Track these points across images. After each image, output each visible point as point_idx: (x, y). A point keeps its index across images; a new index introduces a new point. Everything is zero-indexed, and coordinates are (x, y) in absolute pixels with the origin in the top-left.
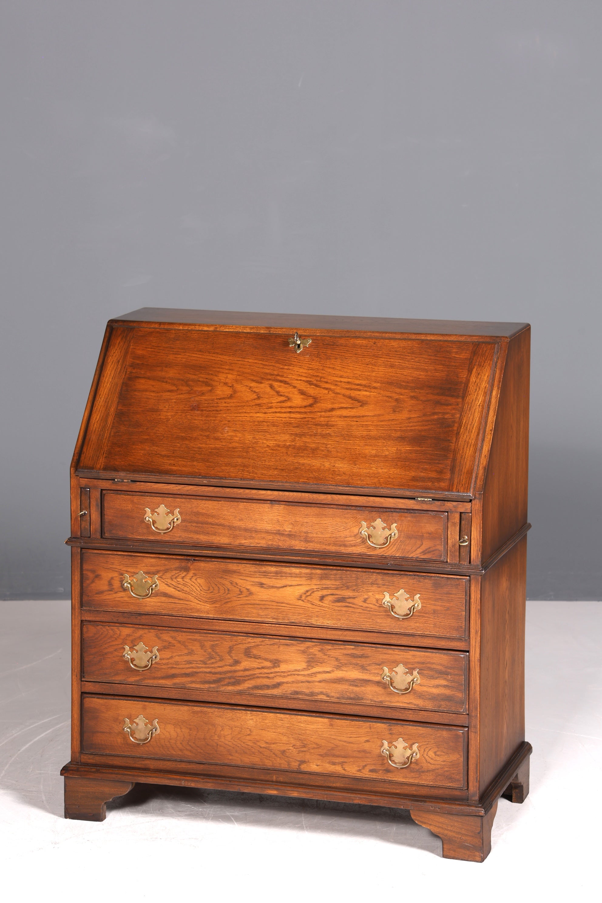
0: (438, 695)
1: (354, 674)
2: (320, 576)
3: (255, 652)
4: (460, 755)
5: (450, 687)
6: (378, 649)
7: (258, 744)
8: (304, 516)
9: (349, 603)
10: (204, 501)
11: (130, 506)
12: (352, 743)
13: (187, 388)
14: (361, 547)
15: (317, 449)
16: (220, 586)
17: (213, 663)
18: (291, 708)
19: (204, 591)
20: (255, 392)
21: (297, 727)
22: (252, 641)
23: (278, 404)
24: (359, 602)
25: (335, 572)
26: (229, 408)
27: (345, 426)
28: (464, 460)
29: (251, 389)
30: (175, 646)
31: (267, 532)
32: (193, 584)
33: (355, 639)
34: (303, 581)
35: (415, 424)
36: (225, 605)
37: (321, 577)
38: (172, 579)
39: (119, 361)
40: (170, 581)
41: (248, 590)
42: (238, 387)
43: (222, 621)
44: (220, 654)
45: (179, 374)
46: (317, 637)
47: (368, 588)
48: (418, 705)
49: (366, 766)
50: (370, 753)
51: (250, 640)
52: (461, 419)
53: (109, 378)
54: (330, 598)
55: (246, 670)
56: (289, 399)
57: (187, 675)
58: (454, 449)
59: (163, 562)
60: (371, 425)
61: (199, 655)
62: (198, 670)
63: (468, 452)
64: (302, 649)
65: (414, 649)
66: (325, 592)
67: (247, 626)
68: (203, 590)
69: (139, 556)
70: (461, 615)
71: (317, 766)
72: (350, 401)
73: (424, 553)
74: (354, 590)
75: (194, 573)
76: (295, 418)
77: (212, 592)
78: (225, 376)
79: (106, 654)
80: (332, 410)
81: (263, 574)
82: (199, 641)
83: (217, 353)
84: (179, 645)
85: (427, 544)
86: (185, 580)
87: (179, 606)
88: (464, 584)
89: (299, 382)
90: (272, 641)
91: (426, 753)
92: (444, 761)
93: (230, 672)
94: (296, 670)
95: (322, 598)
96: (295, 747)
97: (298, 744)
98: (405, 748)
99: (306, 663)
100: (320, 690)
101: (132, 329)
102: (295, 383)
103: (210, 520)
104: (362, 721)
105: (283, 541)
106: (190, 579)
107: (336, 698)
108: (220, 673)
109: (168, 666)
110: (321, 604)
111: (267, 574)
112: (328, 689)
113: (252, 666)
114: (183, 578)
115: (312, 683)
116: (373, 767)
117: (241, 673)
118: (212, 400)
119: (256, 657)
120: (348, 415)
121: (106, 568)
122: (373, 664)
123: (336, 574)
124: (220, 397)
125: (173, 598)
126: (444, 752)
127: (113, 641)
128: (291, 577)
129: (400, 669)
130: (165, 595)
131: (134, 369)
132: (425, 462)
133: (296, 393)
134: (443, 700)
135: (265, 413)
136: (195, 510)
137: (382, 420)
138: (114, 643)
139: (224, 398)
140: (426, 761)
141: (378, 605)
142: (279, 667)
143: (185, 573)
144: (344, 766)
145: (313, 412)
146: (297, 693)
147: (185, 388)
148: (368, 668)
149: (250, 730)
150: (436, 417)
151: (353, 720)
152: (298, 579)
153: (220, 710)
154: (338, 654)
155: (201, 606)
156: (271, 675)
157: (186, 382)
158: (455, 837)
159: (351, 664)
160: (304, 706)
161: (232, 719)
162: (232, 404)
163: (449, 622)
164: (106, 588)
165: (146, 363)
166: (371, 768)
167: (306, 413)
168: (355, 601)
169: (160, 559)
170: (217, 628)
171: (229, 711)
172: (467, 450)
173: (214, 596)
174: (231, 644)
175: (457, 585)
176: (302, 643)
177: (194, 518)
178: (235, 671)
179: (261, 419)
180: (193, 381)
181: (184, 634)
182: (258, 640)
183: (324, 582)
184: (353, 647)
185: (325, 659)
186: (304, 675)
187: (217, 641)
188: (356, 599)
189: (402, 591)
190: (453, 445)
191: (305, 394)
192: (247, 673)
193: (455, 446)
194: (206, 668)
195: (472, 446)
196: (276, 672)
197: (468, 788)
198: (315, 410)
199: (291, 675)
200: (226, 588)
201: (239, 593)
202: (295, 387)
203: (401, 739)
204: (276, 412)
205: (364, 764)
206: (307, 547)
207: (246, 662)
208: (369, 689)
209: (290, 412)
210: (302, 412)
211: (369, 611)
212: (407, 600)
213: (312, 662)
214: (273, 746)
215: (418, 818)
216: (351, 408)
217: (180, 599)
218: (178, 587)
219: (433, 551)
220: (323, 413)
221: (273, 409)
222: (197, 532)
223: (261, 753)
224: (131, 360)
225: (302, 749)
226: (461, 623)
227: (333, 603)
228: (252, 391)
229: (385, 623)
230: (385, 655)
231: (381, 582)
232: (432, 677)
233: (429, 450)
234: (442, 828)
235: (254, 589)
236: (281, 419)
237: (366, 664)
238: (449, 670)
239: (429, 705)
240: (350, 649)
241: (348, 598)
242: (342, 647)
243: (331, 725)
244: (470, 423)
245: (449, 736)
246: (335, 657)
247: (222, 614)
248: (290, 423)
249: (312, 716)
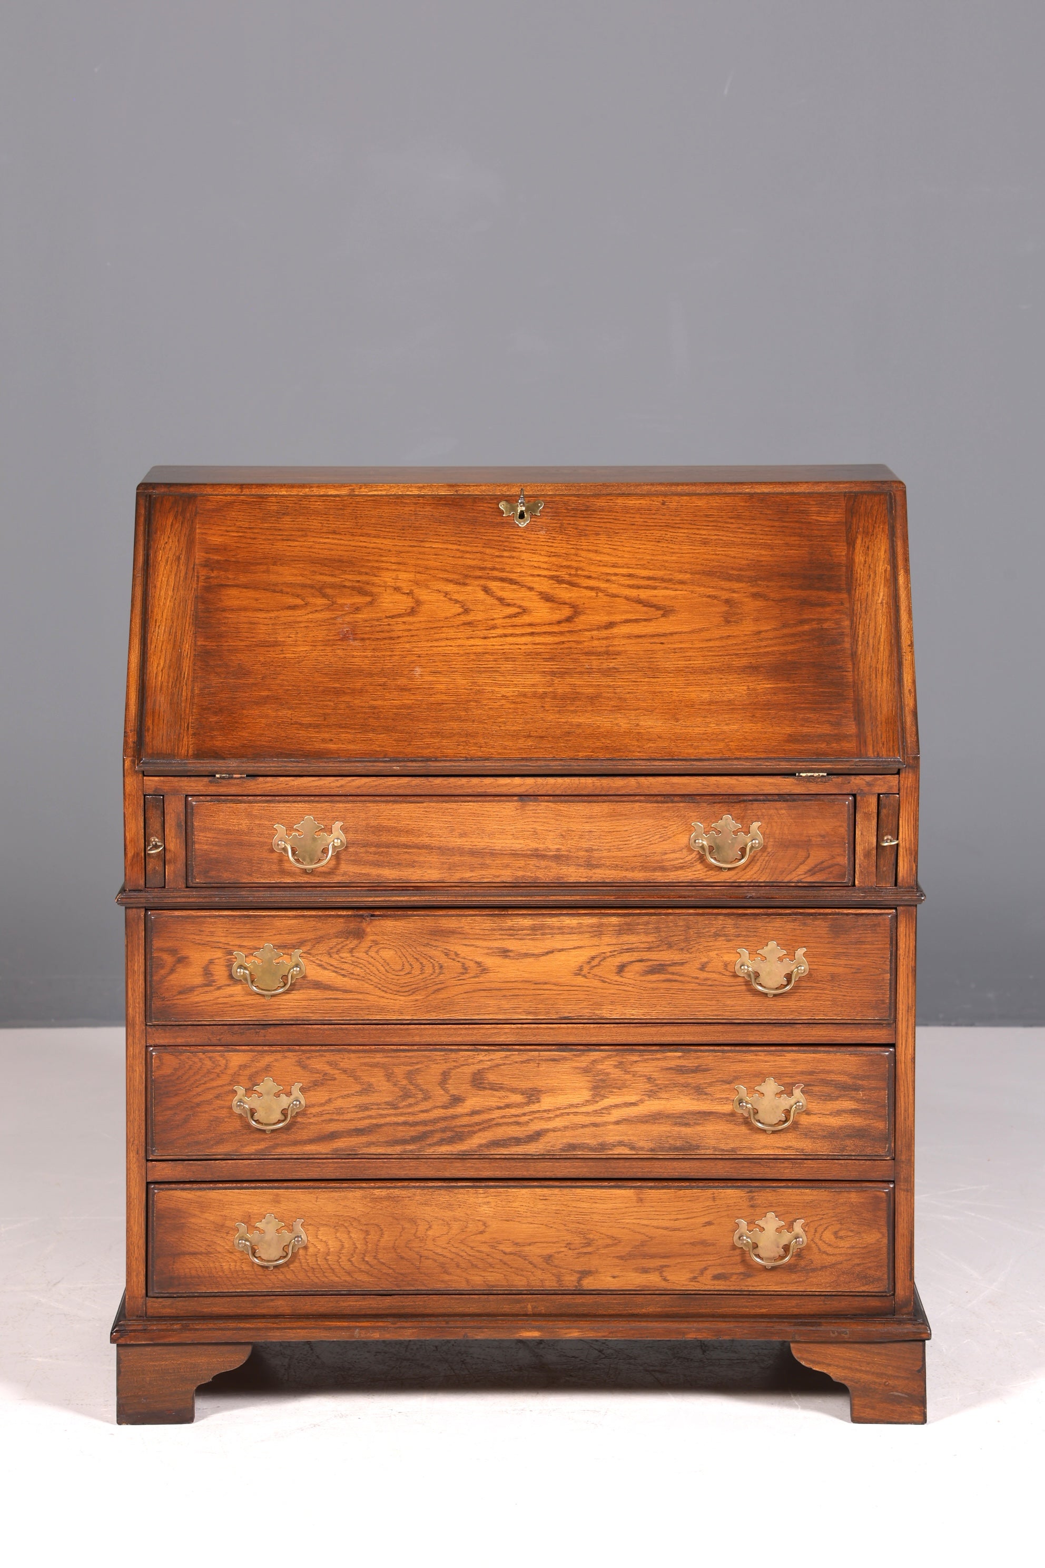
0: (841, 1128)
1: (683, 1103)
2: (617, 928)
3: (491, 1077)
4: (881, 1233)
5: (863, 1111)
6: (728, 1054)
7: (501, 1247)
8: (585, 820)
9: (673, 974)
10: (390, 804)
11: (245, 824)
12: (679, 1230)
13: (325, 601)
14: (694, 869)
15: (598, 696)
16: (425, 962)
17: (410, 1105)
18: (559, 1175)
19: (393, 972)
20: (457, 601)
21: (575, 1209)
22: (485, 1059)
23: (508, 620)
24: (691, 970)
25: (646, 918)
26: (414, 633)
27: (642, 653)
28: (877, 700)
29: (449, 596)
30: (335, 1079)
31: (515, 854)
32: (371, 960)
33: (681, 1039)
34: (585, 940)
35: (770, 642)
36: (433, 996)
37: (620, 930)
38: (330, 955)
39: (179, 558)
40: (326, 959)
41: (478, 964)
42: (423, 594)
43: (427, 1026)
44: (425, 1087)
45: (302, 575)
46: (609, 1042)
47: (709, 944)
48: (803, 1150)
49: (706, 1269)
50: (714, 1245)
51: (482, 1056)
52: (853, 627)
53: (167, 590)
54: (638, 967)
55: (474, 1113)
56: (525, 611)
57: (359, 1132)
58: (854, 682)
59: (312, 923)
60: (691, 648)
61: (384, 1091)
62: (382, 1121)
63: (879, 685)
64: (584, 1065)
65: (794, 1048)
66: (626, 958)
67: (475, 1031)
68: (390, 971)
69: (264, 916)
70: (883, 980)
71: (614, 1277)
72: (639, 607)
73: (812, 871)
74: (682, 949)
75: (373, 941)
76: (543, 644)
77: (408, 973)
78: (394, 574)
79: (198, 1105)
80: (611, 625)
81: (508, 932)
82: (383, 1066)
83: (368, 535)
84: (344, 1077)
85: (817, 856)
86: (356, 954)
87: (346, 1005)
88: (888, 922)
89: (537, 579)
90: (525, 1056)
91: (818, 1235)
92: (853, 1247)
93: (444, 1119)
94: (572, 1106)
95: (621, 969)
96: (572, 1247)
97: (577, 1240)
98: (779, 1230)
99: (591, 1090)
100: (618, 1138)
101: (192, 498)
102: (528, 580)
103: (403, 839)
104: (698, 1187)
105: (545, 868)
106: (367, 952)
107: (648, 1151)
108: (424, 1123)
109: (323, 1118)
110: (621, 979)
111: (515, 932)
112: (633, 1135)
113: (487, 1104)
114: (351, 951)
115: (603, 1126)
116: (720, 1270)
117: (465, 1120)
118: (378, 620)
119: (494, 1087)
120: (643, 633)
121: (199, 944)
122: (717, 1081)
123: (648, 923)
124: (391, 614)
125: (332, 990)
126: (852, 1231)
127: (212, 1080)
128: (563, 933)
129: (770, 1087)
130: (318, 985)
131: (212, 570)
132: (805, 708)
133: (536, 598)
134: (849, 1136)
135: (485, 638)
136: (373, 822)
137: (709, 638)
138: (214, 1084)
139: (400, 616)
140: (819, 1249)
141: (727, 973)
142: (539, 1102)
143: (356, 942)
144: (664, 1274)
145: (575, 632)
146: (573, 1147)
147: (321, 601)
148: (709, 1090)
149: (484, 1224)
150: (806, 627)
151: (680, 1188)
152: (575, 937)
153: (425, 1191)
154: (652, 1069)
155: (388, 1001)
156: (523, 1117)
157: (320, 590)
158: (875, 1383)
159: (676, 1085)
160: (585, 1170)
161: (450, 1207)
162: (418, 625)
163: (860, 994)
164: (198, 980)
165: (233, 559)
166: (716, 1272)
167: (562, 633)
168: (684, 969)
169: (307, 919)
170: (417, 1039)
171: (442, 1192)
172: (876, 681)
173: (412, 980)
174: (445, 1067)
175: (875, 925)
176: (583, 1054)
177: (373, 838)
178: (454, 1117)
179: (479, 650)
180: (333, 586)
181: (352, 1055)
182: (498, 1056)
183: (625, 938)
184: (680, 1054)
185: (626, 1080)
186: (587, 1114)
187: (417, 1063)
188: (687, 966)
189: (772, 944)
190: (849, 677)
191: (553, 601)
192: (477, 1118)
193: (854, 676)
194: (395, 1115)
195: (885, 675)
196: (533, 1112)
197: (895, 1292)
198: (580, 628)
199: (562, 1114)
200: (436, 965)
201: (462, 971)
202: (531, 589)
203: (771, 1215)
204: (505, 636)
205: (703, 1267)
206: (591, 877)
207: (474, 1099)
208: (712, 1128)
209: (532, 634)
210: (555, 633)
211: (711, 986)
212: (780, 959)
213: (601, 1087)
214: (527, 1248)
215: (805, 1356)
216: (645, 620)
217: (346, 991)
218: (343, 969)
219: (829, 867)
220: (595, 633)
221: (499, 630)
222: (377, 864)
223: (505, 1264)
224: (203, 554)
225: (585, 1250)
226: (883, 993)
227: (643, 975)
228: (451, 599)
229: (741, 1005)
230: (741, 1064)
231: (733, 931)
232: (829, 1098)
233: (807, 687)
234: (850, 1369)
235: (489, 962)
236: (517, 646)
237: (705, 1083)
238: (860, 1082)
239: (823, 1148)
240: (674, 1058)
241: (670, 965)
242: (659, 1056)
243: (641, 1200)
244: (872, 635)
245: (862, 1200)
246: (645, 1076)
247: (428, 1012)
248: (537, 654)
249: (602, 1187)
